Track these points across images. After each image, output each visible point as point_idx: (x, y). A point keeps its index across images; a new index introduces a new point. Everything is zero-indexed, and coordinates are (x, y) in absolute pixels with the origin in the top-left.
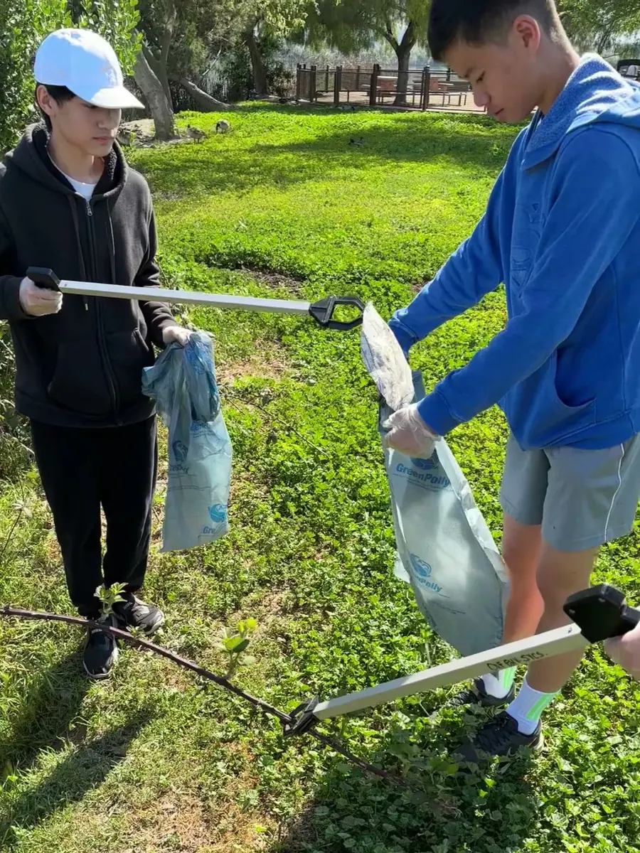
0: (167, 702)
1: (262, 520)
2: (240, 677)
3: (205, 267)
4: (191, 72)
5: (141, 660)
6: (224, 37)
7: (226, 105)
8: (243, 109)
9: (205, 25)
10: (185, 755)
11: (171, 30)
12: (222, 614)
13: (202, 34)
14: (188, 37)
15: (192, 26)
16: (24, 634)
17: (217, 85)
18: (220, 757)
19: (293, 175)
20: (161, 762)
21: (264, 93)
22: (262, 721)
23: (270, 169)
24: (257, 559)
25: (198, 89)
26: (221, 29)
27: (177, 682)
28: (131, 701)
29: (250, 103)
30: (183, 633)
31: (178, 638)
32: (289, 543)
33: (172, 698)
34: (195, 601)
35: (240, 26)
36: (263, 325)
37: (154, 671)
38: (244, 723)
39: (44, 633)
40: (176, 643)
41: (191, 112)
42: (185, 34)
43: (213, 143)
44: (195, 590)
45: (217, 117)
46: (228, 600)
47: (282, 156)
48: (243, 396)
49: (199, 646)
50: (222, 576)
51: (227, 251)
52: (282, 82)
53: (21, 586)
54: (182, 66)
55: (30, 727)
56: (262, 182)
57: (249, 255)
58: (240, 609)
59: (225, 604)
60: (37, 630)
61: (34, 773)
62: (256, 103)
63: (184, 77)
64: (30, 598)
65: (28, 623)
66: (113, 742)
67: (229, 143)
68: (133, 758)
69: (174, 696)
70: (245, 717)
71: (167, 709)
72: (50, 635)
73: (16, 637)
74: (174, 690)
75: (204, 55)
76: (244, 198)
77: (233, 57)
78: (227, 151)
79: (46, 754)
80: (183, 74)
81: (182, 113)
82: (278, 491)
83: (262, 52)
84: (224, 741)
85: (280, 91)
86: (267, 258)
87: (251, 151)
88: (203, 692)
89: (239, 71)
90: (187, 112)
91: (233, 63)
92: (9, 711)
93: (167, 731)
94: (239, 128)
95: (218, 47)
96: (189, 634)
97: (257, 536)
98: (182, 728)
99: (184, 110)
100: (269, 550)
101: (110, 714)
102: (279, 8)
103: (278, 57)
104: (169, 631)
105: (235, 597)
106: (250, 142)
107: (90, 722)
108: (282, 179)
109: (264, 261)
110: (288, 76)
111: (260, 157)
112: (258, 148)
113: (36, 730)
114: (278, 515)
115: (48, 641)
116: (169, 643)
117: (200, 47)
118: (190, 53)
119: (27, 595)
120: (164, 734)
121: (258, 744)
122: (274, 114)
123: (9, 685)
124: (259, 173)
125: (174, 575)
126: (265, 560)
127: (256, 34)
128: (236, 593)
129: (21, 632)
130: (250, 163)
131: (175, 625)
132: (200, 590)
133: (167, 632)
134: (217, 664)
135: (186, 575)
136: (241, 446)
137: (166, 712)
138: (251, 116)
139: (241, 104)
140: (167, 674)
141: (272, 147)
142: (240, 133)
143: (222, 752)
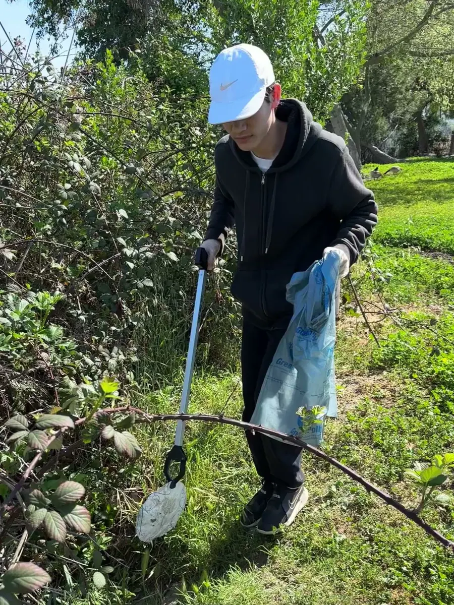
0: (337, 545)
1: (423, 414)
2: (402, 535)
3: (381, 246)
4: (375, 139)
5: (316, 510)
6: (402, 116)
7: (398, 160)
8: (410, 162)
9: (388, 110)
10: (351, 592)
11: (366, 110)
12: (387, 483)
13: (386, 114)
14: (376, 117)
15: (380, 110)
16: (227, 477)
17: (392, 149)
18: (384, 598)
19: (447, 195)
20: (330, 593)
21: (425, 152)
22: (424, 575)
23: (429, 192)
24: (419, 443)
25: (379, 150)
26: (400, 111)
27: (345, 532)
28: (306, 540)
29: (415, 158)
30: (353, 492)
31: (348, 496)
32: (448, 432)
33: (341, 543)
34: (363, 469)
35: (414, 108)
36: (425, 283)
37: (326, 519)
38: (407, 574)
39: (242, 478)
40: (346, 500)
41: (372, 164)
42: (374, 115)
43: (387, 180)
44: (363, 461)
45: (390, 166)
46: (393, 471)
47: (438, 185)
48: (408, 327)
49: (366, 505)
50: (387, 452)
51: (398, 236)
52: (439, 145)
53: (229, 441)
54: (370, 136)
55: (223, 549)
56: (424, 199)
57: (415, 239)
58: (403, 480)
59: (390, 474)
60: (237, 475)
61: (223, 584)
62: (419, 158)
63: (370, 143)
64: (234, 451)
65: (231, 469)
66: (289, 571)
67: (400, 180)
68: (305, 587)
69: (343, 541)
70: (408, 569)
71: (337, 551)
72: (247, 480)
73: (222, 478)
74: (344, 537)
75: (386, 128)
76: (410, 208)
77: (405, 131)
78: (398, 183)
79: (234, 571)
80: (370, 142)
81: (366, 165)
82: (439, 393)
83: (427, 125)
84: (388, 586)
85: (437, 151)
86: (428, 241)
87: (415, 183)
88: (368, 543)
89: (408, 139)
90: (370, 164)
91: (405, 134)
92: (209, 534)
93: (336, 569)
94: (406, 171)
95: (397, 123)
96: (358, 494)
97: (419, 425)
98: (349, 568)
99: (368, 163)
100: (429, 435)
101: (287, 549)
102: (445, 91)
103: (438, 128)
104: (341, 490)
105: (399, 469)
106: (414, 179)
107: (271, 552)
108: (438, 197)
109: (426, 243)
110: (444, 140)
111: (422, 186)
112: (421, 181)
113: (227, 552)
114: (438, 411)
115: (245, 485)
116: (340, 499)
117: (383, 123)
118: (376, 127)
119: (233, 448)
120: (334, 571)
121: (421, 595)
122: (433, 163)
123: (212, 514)
124: (421, 194)
125: (347, 447)
126: (427, 444)
127: (424, 114)
128: (400, 466)
129: (225, 475)
130: (415, 189)
131: (346, 486)
132: (368, 461)
133: (339, 490)
134: (381, 522)
135: (356, 448)
136: (406, 359)
137: (336, 553)
138: (415, 165)
139: (408, 159)
140: (337, 524)
141: (431, 181)
142: (407, 174)
143: (386, 596)
